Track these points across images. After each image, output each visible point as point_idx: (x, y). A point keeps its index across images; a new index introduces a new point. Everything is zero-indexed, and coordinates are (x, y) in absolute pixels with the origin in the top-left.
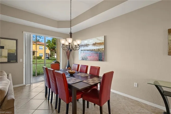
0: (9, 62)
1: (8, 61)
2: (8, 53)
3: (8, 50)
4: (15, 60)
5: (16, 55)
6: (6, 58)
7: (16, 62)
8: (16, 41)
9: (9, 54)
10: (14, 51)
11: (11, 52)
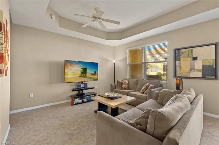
0: (204, 77)
1: (202, 76)
2: (203, 65)
3: (203, 60)
4: (214, 76)
5: (214, 67)
6: (200, 72)
7: (216, 78)
8: (215, 45)
9: (204, 67)
10: (211, 62)
11: (207, 64)
